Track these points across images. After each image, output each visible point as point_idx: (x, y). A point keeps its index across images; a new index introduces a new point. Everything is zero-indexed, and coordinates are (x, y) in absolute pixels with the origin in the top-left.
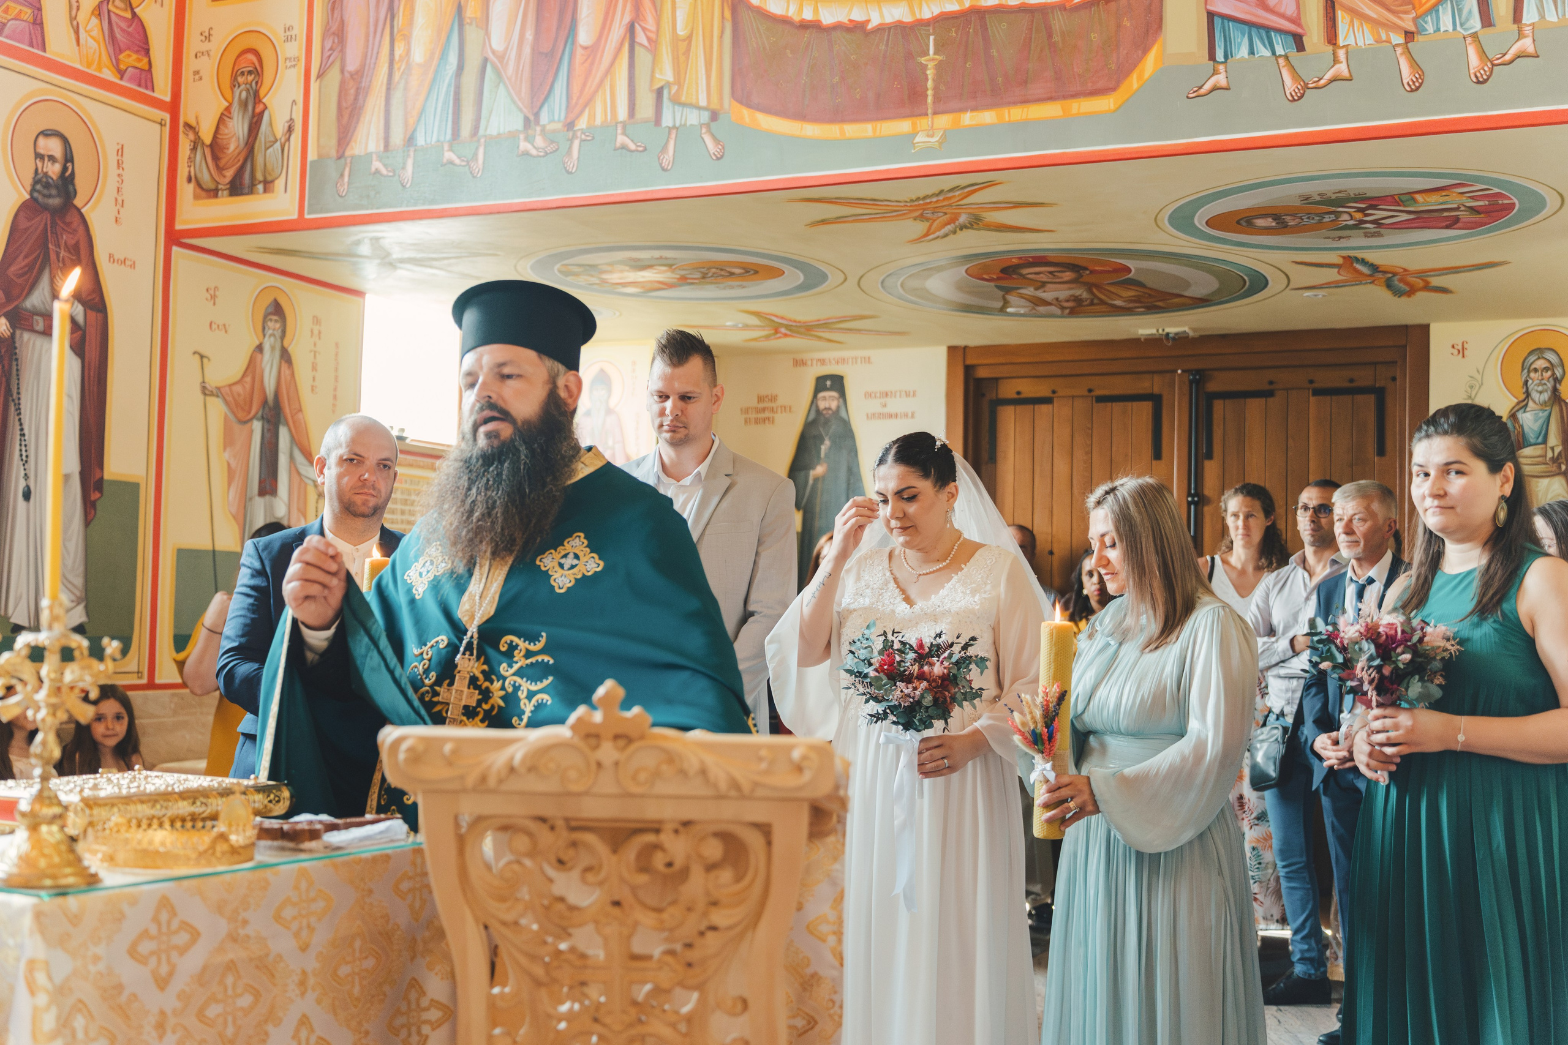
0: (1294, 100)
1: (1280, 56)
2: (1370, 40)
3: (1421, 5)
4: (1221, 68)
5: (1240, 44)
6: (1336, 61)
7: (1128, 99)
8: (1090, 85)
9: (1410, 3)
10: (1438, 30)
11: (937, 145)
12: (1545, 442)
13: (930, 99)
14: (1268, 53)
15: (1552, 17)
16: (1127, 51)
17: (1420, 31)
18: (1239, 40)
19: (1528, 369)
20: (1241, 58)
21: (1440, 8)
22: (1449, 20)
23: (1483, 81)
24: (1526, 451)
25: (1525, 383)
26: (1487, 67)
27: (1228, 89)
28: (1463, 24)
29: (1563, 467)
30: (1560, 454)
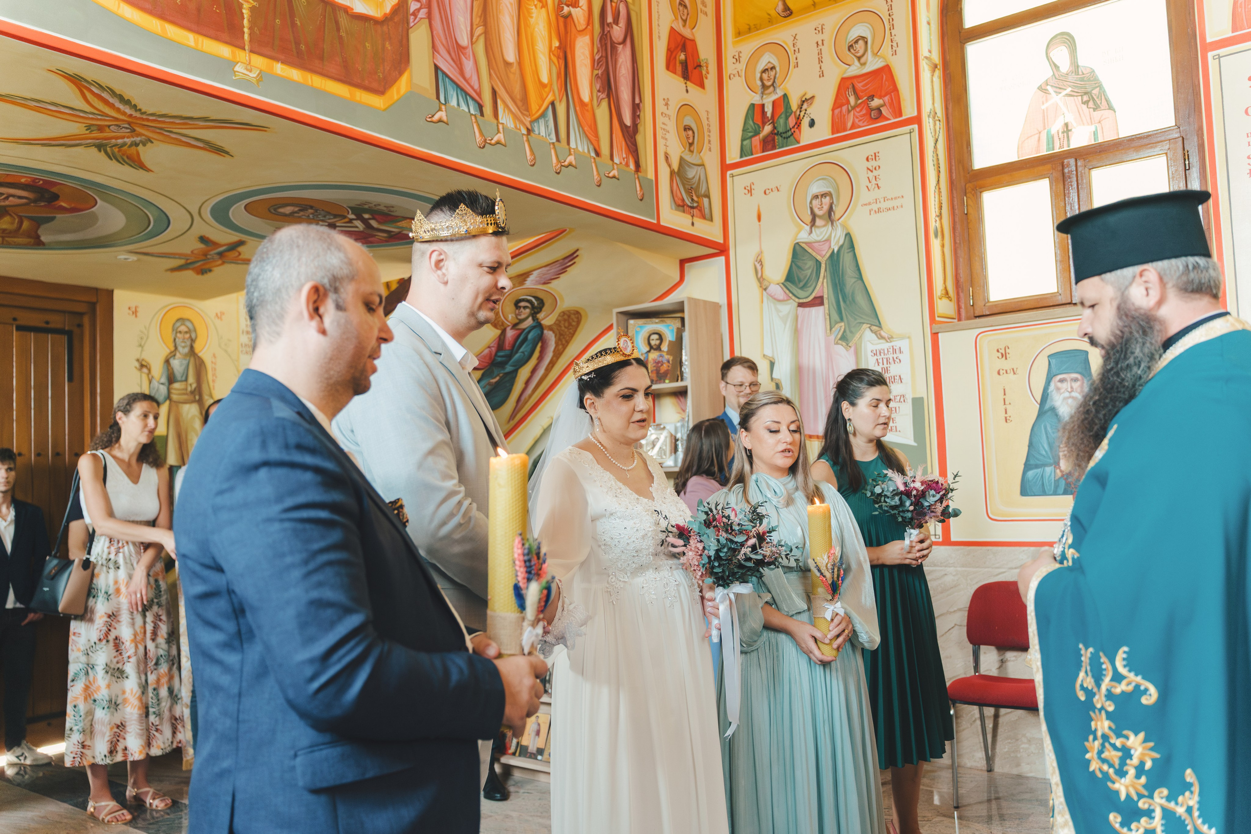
0: (480, 147)
1: (472, 114)
2: (513, 126)
3: (533, 115)
4: (443, 107)
5: (452, 96)
6: (498, 132)
7: (392, 105)
8: (367, 82)
9: (528, 111)
10: (539, 134)
11: (254, 81)
12: (186, 380)
13: (246, 36)
14: (467, 110)
15: (580, 149)
16: (388, 68)
17: (533, 131)
18: (452, 93)
19: (176, 331)
20: (454, 106)
21: (540, 121)
22: (544, 130)
23: (558, 173)
24: (176, 385)
25: (175, 340)
26: (559, 166)
27: (448, 124)
28: (549, 135)
29: (197, 397)
30: (195, 389)
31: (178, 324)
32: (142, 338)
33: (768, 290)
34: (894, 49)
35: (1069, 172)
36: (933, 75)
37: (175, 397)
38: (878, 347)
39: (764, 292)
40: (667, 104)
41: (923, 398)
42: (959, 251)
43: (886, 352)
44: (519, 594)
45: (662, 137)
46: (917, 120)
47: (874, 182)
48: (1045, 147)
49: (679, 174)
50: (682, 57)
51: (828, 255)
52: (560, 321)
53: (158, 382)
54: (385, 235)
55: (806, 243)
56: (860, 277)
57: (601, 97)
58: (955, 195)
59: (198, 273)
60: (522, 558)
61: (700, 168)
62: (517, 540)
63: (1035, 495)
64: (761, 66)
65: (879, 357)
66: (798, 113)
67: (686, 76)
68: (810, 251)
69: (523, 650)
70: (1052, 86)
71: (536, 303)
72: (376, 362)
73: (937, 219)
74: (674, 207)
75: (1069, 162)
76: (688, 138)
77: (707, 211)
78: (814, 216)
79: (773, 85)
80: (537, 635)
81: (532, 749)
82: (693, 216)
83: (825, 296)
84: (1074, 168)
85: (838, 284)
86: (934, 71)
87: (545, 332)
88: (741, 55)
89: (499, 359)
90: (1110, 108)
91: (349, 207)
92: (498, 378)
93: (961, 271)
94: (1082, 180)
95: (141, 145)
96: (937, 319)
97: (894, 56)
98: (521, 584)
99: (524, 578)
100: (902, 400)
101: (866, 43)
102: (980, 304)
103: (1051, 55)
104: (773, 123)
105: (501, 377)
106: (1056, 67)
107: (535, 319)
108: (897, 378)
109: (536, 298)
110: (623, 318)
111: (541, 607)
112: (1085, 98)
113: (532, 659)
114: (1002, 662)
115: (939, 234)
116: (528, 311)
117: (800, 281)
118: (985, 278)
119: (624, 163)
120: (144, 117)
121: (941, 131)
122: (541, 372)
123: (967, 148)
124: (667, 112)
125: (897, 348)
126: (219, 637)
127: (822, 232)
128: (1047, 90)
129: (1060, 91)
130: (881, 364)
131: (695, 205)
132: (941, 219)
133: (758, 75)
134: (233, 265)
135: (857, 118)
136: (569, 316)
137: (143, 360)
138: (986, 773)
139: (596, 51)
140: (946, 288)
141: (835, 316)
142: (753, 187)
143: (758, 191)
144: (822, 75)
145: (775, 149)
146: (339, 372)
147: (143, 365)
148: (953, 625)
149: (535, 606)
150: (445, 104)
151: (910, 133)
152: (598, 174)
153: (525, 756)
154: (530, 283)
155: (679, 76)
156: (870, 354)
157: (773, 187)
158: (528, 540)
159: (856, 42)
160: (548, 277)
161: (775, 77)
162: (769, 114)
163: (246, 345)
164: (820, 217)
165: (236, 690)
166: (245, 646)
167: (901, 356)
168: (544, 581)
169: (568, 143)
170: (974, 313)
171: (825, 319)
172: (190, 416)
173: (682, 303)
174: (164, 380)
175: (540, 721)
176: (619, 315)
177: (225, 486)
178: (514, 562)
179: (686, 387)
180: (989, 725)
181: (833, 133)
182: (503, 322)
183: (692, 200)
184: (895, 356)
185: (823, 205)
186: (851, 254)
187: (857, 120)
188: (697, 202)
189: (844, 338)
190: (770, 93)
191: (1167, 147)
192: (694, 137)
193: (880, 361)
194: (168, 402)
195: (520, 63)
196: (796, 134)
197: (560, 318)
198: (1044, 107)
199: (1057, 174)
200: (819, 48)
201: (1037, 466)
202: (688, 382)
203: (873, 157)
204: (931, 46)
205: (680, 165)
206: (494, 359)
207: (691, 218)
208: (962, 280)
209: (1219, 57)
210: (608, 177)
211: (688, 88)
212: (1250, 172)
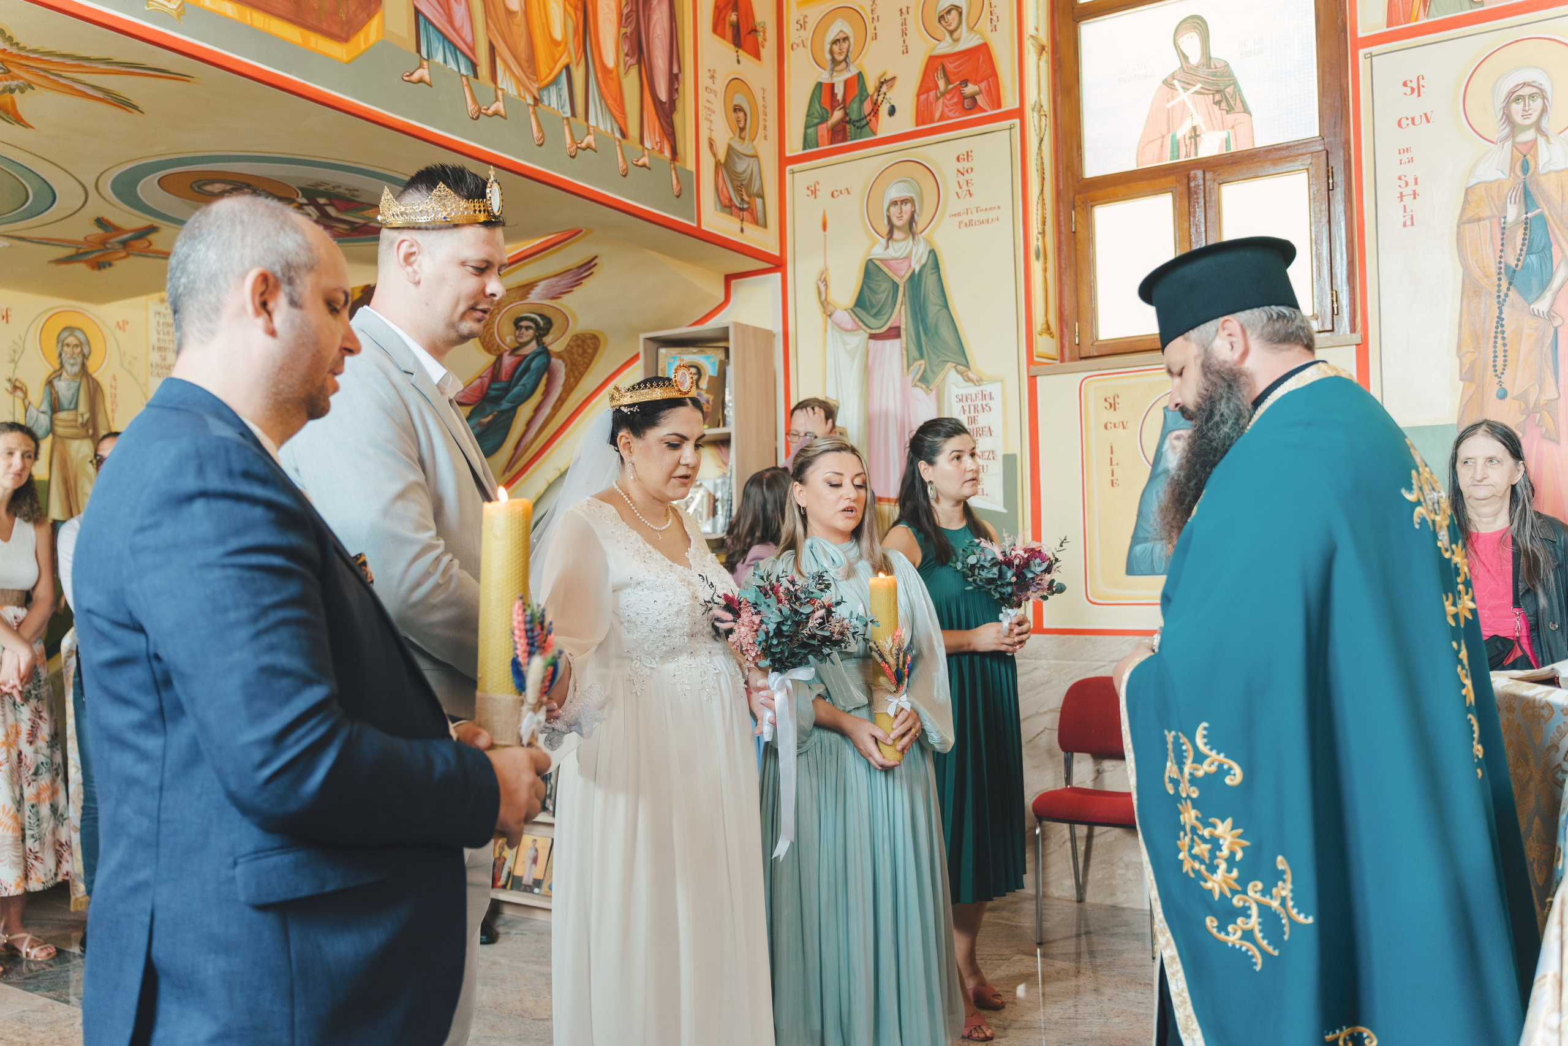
0: (473, 118)
1: (463, 76)
2: (515, 93)
3: (542, 81)
4: (425, 63)
5: (437, 50)
6: (497, 99)
7: (358, 56)
8: (325, 24)
9: (536, 75)
10: (550, 105)
11: (174, 14)
12: (76, 408)
14: (455, 69)
15: (602, 127)
16: (353, 8)
17: (541, 101)
18: (437, 45)
19: (62, 343)
20: (439, 63)
21: (551, 88)
22: (555, 101)
23: (573, 157)
24: (62, 415)
25: (60, 355)
26: (574, 147)
27: (430, 86)
28: (562, 108)
29: (91, 432)
30: (88, 420)
31: (65, 334)
32: (15, 352)
33: (833, 317)
34: (994, 23)
35: (1195, 187)
36: (1039, 59)
37: (60, 430)
38: (965, 391)
39: (828, 319)
40: (712, 77)
41: (1015, 456)
42: (1064, 277)
43: (974, 397)
44: (518, 672)
45: (706, 119)
46: (1019, 113)
47: (965, 187)
48: (1169, 155)
49: (726, 166)
50: (733, 17)
51: (908, 276)
52: (572, 347)
53: (38, 410)
54: (346, 227)
55: (881, 260)
56: (946, 305)
57: (629, 63)
58: (1061, 209)
59: (93, 268)
60: (522, 626)
61: (753, 159)
62: (518, 603)
63: (1143, 575)
64: (831, 35)
65: (965, 404)
66: (875, 97)
67: (737, 42)
68: (886, 270)
69: (521, 740)
70: (1179, 80)
71: (541, 323)
72: (338, 379)
73: (1040, 237)
74: (718, 208)
75: (1195, 174)
76: (738, 121)
77: (760, 215)
78: (892, 227)
79: (845, 60)
80: (539, 723)
81: (527, 880)
82: (742, 220)
83: (903, 327)
84: (1201, 182)
85: (918, 312)
86: (1040, 54)
87: (553, 360)
88: (806, 20)
89: (493, 393)
90: (1246, 110)
91: (301, 189)
92: (490, 417)
93: (1066, 302)
94: (1211, 196)
95: (17, 91)
96: (1036, 359)
97: (994, 32)
98: (520, 659)
99: (525, 652)
100: (991, 457)
101: (960, 14)
102: (1087, 343)
103: (1179, 41)
104: (844, 108)
105: (495, 416)
106: (1184, 57)
107: (540, 343)
108: (987, 429)
109: (542, 316)
110: (653, 346)
111: (545, 687)
112: (1218, 97)
113: (532, 751)
114: (1099, 773)
115: (1042, 255)
116: (531, 332)
117: (872, 307)
118: (1094, 311)
119: (657, 149)
120: (23, 53)
121: (1047, 129)
122: (546, 411)
123: (1078, 151)
124: (713, 87)
125: (987, 393)
126: (133, 716)
127: (900, 247)
128: (1174, 85)
129: (1186, 86)
130: (967, 412)
131: (745, 206)
132: (1044, 237)
133: (828, 47)
134: (141, 259)
135: (947, 107)
136: (584, 341)
137: (16, 380)
138: (1075, 905)
139: (624, 3)
140: (1047, 321)
141: (914, 352)
142: (818, 187)
143: (824, 192)
144: (906, 51)
145: (846, 141)
146: (290, 387)
147: (16, 387)
148: (1042, 729)
149: (538, 686)
150: (428, 60)
151: (1010, 129)
152: (624, 160)
153: (518, 889)
154: (534, 296)
155: (728, 41)
156: (954, 399)
157: (843, 188)
158: (529, 605)
159: (949, 12)
160: (558, 290)
161: (848, 51)
162: (840, 97)
163: (157, 365)
164: (899, 228)
165: (156, 783)
166: (168, 727)
167: (991, 403)
168: (549, 656)
169: (587, 119)
170: (1080, 353)
171: (902, 354)
172: (81, 455)
173: (727, 329)
174: (45, 407)
175: (538, 846)
176: (648, 342)
177: (148, 521)
178: (513, 633)
179: (729, 434)
180: (1081, 847)
181: (917, 125)
182: (499, 346)
183: (742, 199)
184: (984, 403)
185: (903, 214)
186: (935, 276)
187: (946, 110)
188: (748, 203)
189: (924, 379)
190: (842, 71)
191: (1309, 161)
192: (746, 120)
193: (967, 408)
194: (50, 437)
195: (526, 13)
196: (872, 124)
197: (572, 343)
198: (1169, 106)
199: (1182, 188)
200: (904, 16)
201: (1146, 540)
202: (731, 428)
203: (965, 157)
204: (1038, 23)
205: (728, 155)
206: (487, 393)
207: (740, 222)
208: (1066, 313)
209: (1372, 56)
210: (637, 165)
211: (740, 58)
212: (1401, 196)
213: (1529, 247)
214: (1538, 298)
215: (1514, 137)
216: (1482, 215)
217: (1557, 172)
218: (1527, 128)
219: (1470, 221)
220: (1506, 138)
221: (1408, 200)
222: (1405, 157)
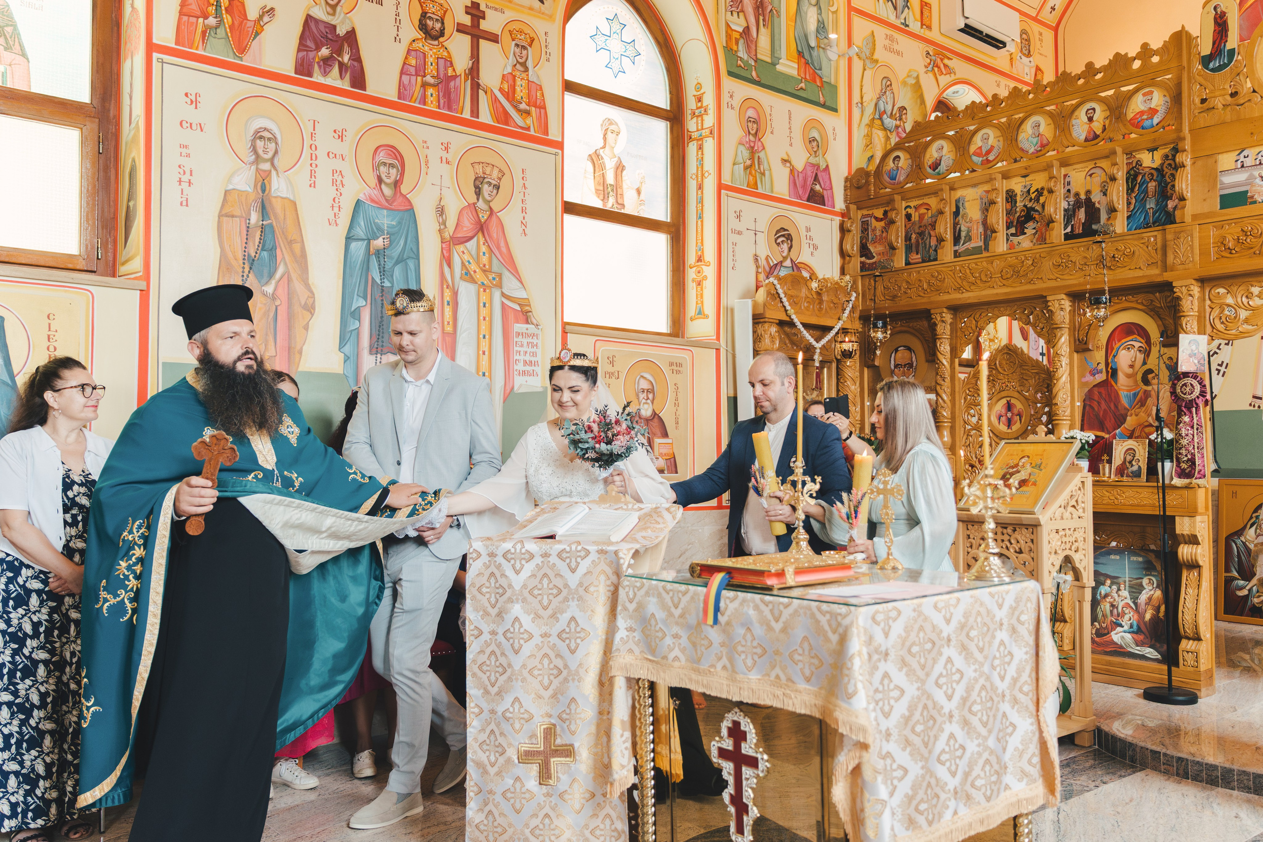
90: (24, 55)
191: (83, 122)
209: (163, 62)
212: (180, 181)
213: (263, 245)
214: (267, 283)
215: (257, 164)
216: (235, 213)
217: (282, 198)
218: (266, 161)
219: (227, 215)
220: (253, 163)
221: (185, 185)
222: (184, 151)
